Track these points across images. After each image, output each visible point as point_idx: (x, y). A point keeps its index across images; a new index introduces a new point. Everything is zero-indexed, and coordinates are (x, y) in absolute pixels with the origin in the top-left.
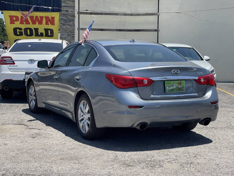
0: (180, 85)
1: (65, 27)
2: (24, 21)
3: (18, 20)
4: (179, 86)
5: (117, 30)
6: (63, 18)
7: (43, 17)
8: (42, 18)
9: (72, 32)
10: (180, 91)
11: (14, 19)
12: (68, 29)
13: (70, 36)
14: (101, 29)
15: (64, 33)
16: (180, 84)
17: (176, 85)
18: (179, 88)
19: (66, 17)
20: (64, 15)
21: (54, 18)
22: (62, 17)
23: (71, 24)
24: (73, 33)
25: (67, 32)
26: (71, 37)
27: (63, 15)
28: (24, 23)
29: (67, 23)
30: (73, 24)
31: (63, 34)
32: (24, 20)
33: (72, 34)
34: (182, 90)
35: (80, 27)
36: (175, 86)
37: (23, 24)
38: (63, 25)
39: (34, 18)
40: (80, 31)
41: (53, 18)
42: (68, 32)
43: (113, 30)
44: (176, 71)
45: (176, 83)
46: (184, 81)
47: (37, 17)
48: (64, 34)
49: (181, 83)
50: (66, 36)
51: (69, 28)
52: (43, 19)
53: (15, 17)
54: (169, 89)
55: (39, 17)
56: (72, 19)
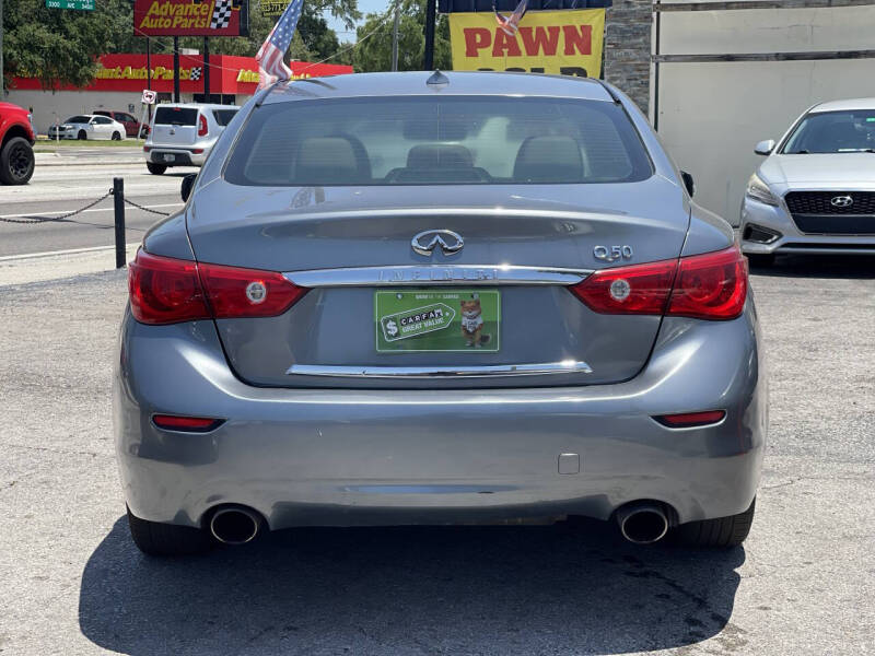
0: (474, 313)
1: (622, 52)
2: (505, 46)
3: (488, 45)
4: (465, 321)
5: (777, 57)
6: (614, 26)
7: (558, 29)
8: (554, 31)
9: (641, 67)
10: (472, 346)
11: (478, 38)
12: (629, 60)
13: (634, 82)
14: (728, 55)
15: (618, 72)
16: (472, 309)
17: (445, 310)
18: (464, 328)
19: (626, 21)
20: (618, 15)
21: (590, 28)
22: (614, 24)
23: (639, 43)
24: (644, 73)
25: (625, 71)
26: (638, 85)
27: (615, 15)
28: (505, 51)
29: (626, 42)
30: (645, 41)
31: (614, 75)
32: (505, 41)
33: (643, 77)
34: (484, 339)
35: (661, 53)
36: (440, 321)
37: (502, 55)
38: (617, 46)
39: (534, 34)
40: (660, 64)
41: (587, 29)
42: (628, 68)
43: (767, 58)
44: (442, 235)
45: (446, 301)
46: (496, 292)
47: (540, 30)
48: (619, 75)
49: (478, 303)
50: (625, 81)
51: (631, 57)
52: (558, 35)
53: (480, 33)
54: (397, 335)
55: (546, 29)
56: (641, 29)
